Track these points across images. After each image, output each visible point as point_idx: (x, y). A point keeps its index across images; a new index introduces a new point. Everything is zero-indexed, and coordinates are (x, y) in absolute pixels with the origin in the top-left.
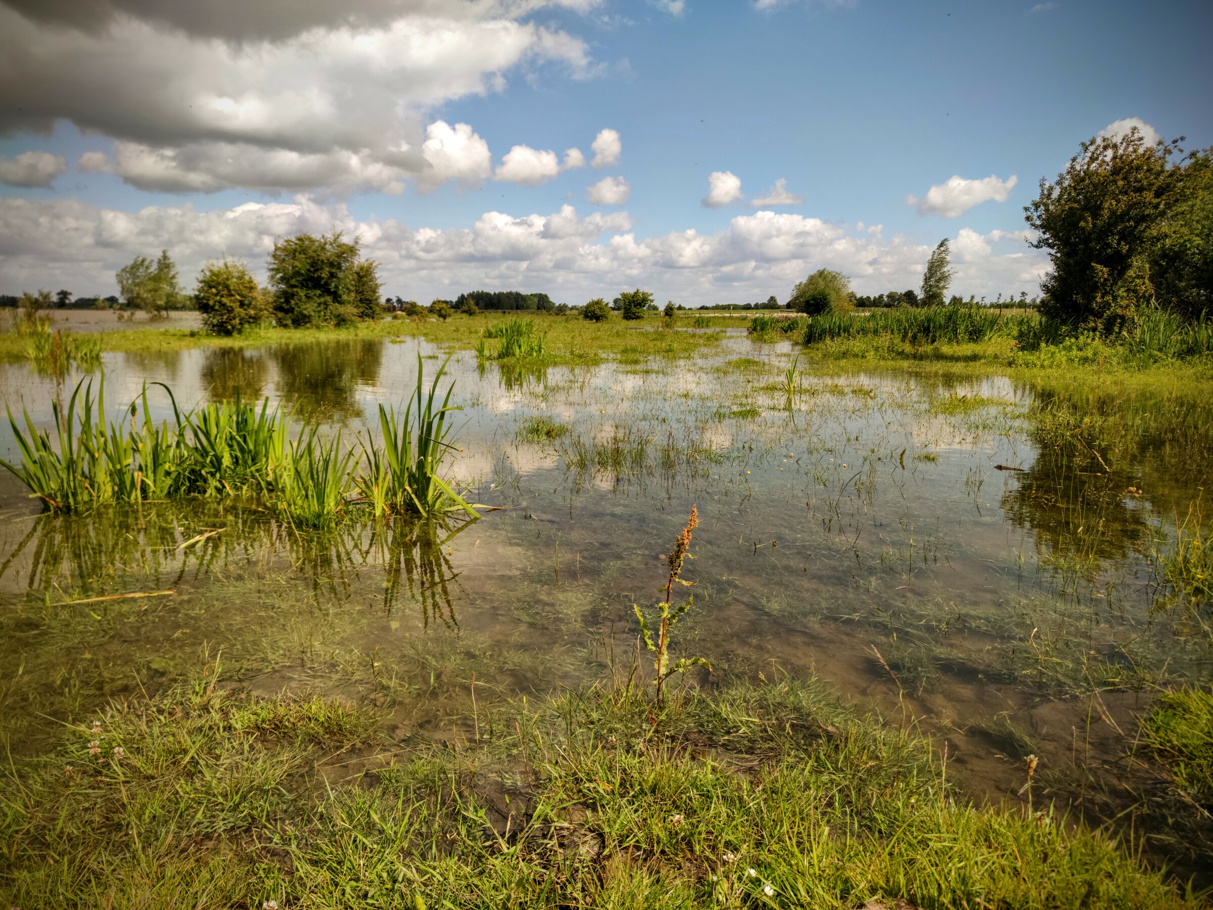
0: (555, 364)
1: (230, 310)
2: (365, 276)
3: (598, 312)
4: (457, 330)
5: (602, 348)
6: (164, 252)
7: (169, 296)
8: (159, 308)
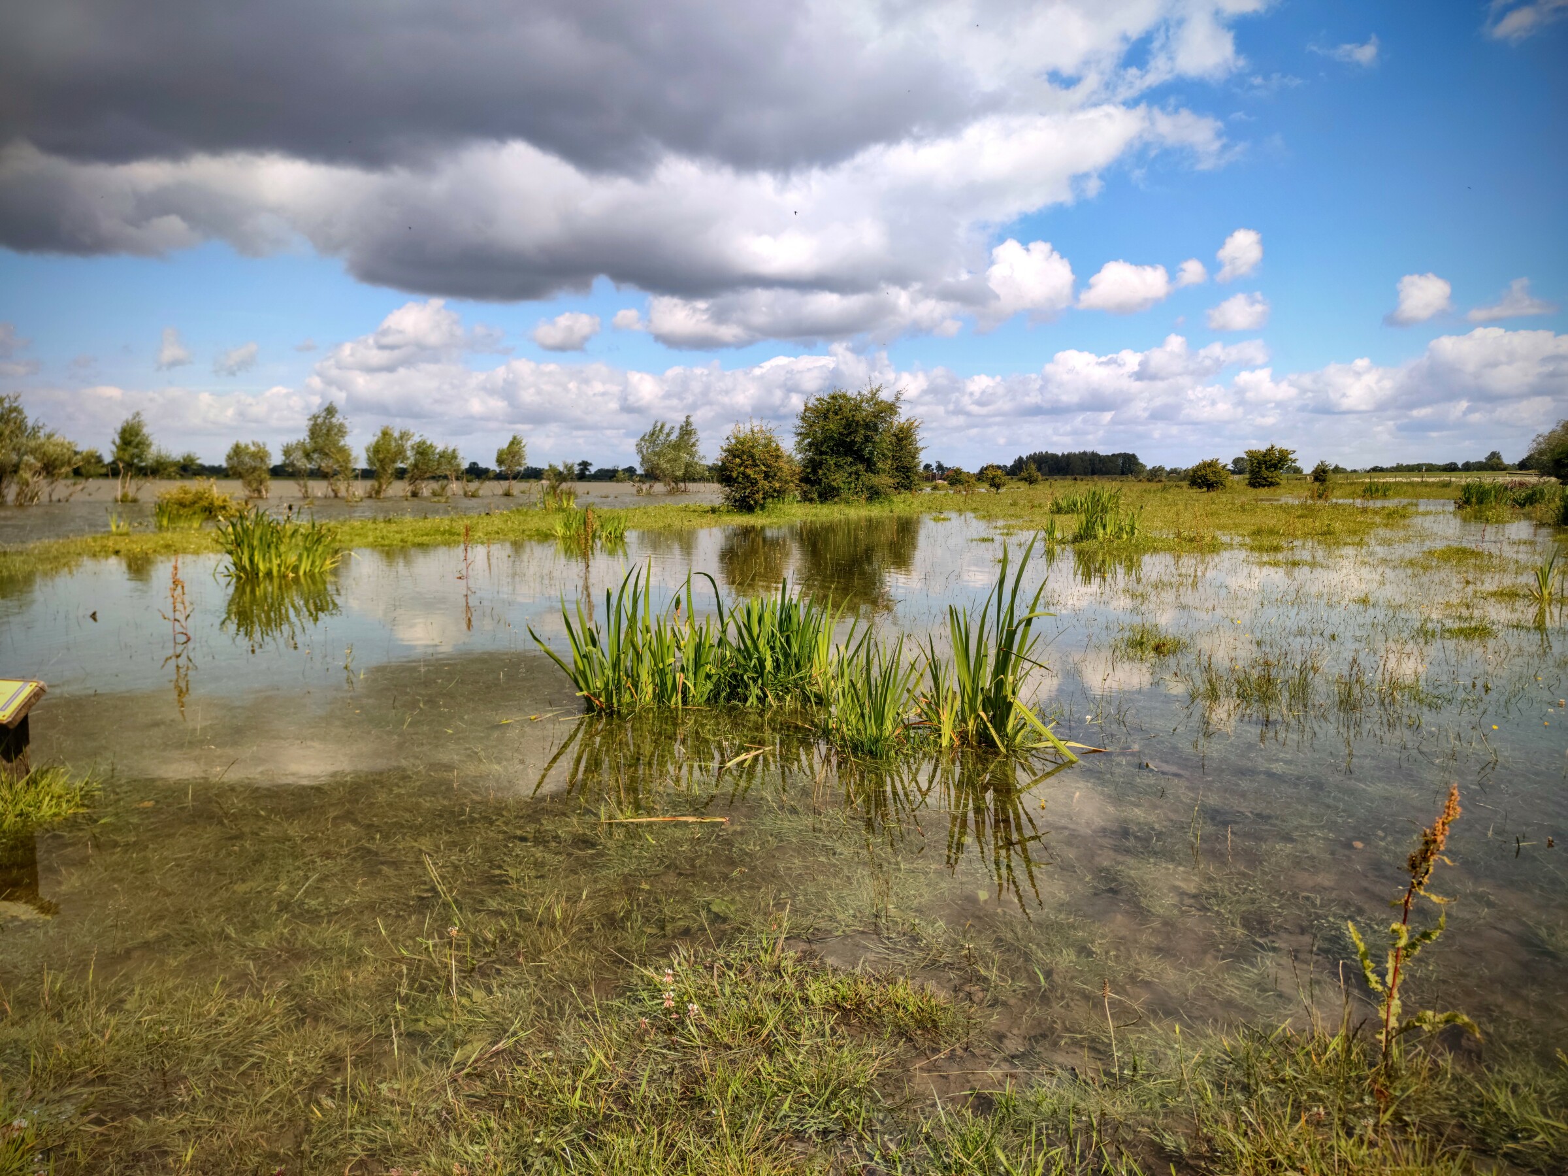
0: (1156, 550)
1: (754, 483)
2: (906, 438)
3: (1211, 477)
4: (1014, 504)
5: (1222, 527)
6: (688, 417)
7: (688, 465)
8: (676, 480)
